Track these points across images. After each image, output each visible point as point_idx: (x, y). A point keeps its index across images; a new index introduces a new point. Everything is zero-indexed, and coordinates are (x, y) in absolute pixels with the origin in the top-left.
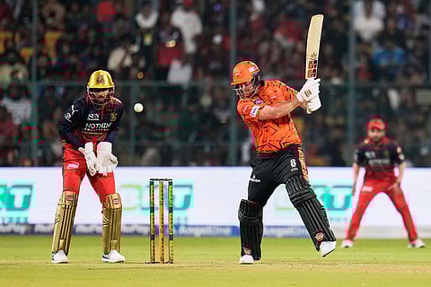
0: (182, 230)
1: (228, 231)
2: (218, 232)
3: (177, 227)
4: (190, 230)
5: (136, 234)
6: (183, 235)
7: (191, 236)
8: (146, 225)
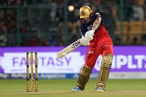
0: (42, 76)
1: (64, 76)
2: (59, 77)
3: (40, 74)
4: (46, 76)
5: (20, 78)
6: (43, 78)
7: (47, 79)
8: (25, 74)
